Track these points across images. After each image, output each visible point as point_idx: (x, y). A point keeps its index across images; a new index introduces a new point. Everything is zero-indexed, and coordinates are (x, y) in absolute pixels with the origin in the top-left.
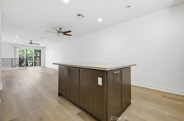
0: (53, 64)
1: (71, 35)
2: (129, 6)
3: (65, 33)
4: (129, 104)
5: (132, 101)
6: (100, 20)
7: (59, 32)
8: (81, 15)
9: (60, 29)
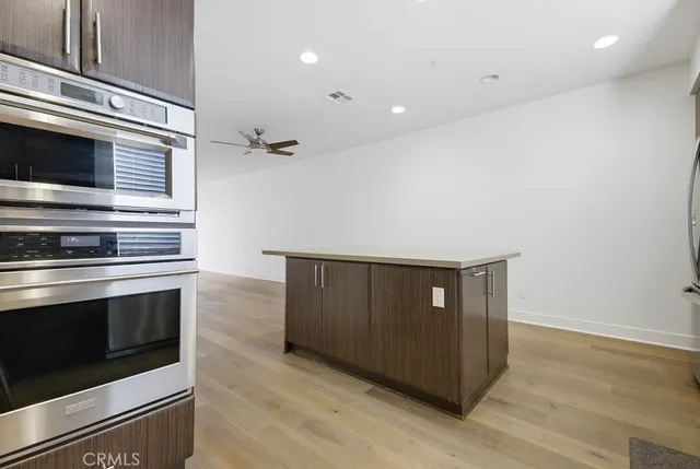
0: (264, 252)
1: (291, 154)
2: (496, 77)
3: (275, 148)
4: (502, 367)
5: (511, 360)
6: (398, 110)
7: (254, 144)
8: (342, 94)
9: (258, 134)
